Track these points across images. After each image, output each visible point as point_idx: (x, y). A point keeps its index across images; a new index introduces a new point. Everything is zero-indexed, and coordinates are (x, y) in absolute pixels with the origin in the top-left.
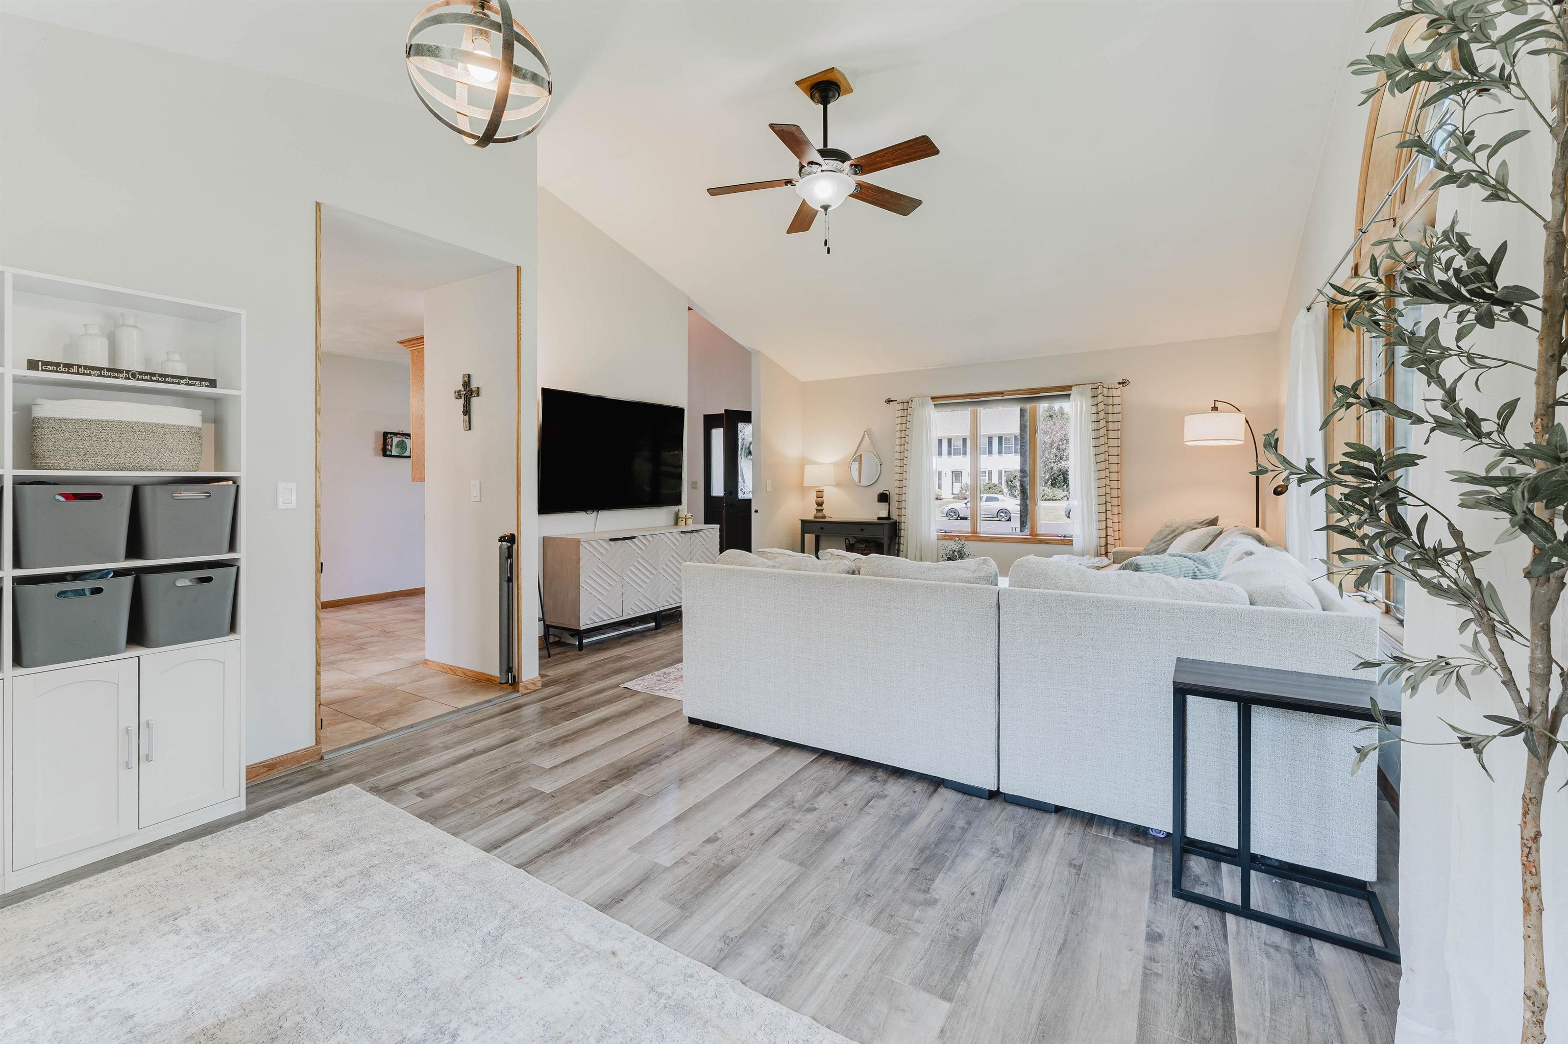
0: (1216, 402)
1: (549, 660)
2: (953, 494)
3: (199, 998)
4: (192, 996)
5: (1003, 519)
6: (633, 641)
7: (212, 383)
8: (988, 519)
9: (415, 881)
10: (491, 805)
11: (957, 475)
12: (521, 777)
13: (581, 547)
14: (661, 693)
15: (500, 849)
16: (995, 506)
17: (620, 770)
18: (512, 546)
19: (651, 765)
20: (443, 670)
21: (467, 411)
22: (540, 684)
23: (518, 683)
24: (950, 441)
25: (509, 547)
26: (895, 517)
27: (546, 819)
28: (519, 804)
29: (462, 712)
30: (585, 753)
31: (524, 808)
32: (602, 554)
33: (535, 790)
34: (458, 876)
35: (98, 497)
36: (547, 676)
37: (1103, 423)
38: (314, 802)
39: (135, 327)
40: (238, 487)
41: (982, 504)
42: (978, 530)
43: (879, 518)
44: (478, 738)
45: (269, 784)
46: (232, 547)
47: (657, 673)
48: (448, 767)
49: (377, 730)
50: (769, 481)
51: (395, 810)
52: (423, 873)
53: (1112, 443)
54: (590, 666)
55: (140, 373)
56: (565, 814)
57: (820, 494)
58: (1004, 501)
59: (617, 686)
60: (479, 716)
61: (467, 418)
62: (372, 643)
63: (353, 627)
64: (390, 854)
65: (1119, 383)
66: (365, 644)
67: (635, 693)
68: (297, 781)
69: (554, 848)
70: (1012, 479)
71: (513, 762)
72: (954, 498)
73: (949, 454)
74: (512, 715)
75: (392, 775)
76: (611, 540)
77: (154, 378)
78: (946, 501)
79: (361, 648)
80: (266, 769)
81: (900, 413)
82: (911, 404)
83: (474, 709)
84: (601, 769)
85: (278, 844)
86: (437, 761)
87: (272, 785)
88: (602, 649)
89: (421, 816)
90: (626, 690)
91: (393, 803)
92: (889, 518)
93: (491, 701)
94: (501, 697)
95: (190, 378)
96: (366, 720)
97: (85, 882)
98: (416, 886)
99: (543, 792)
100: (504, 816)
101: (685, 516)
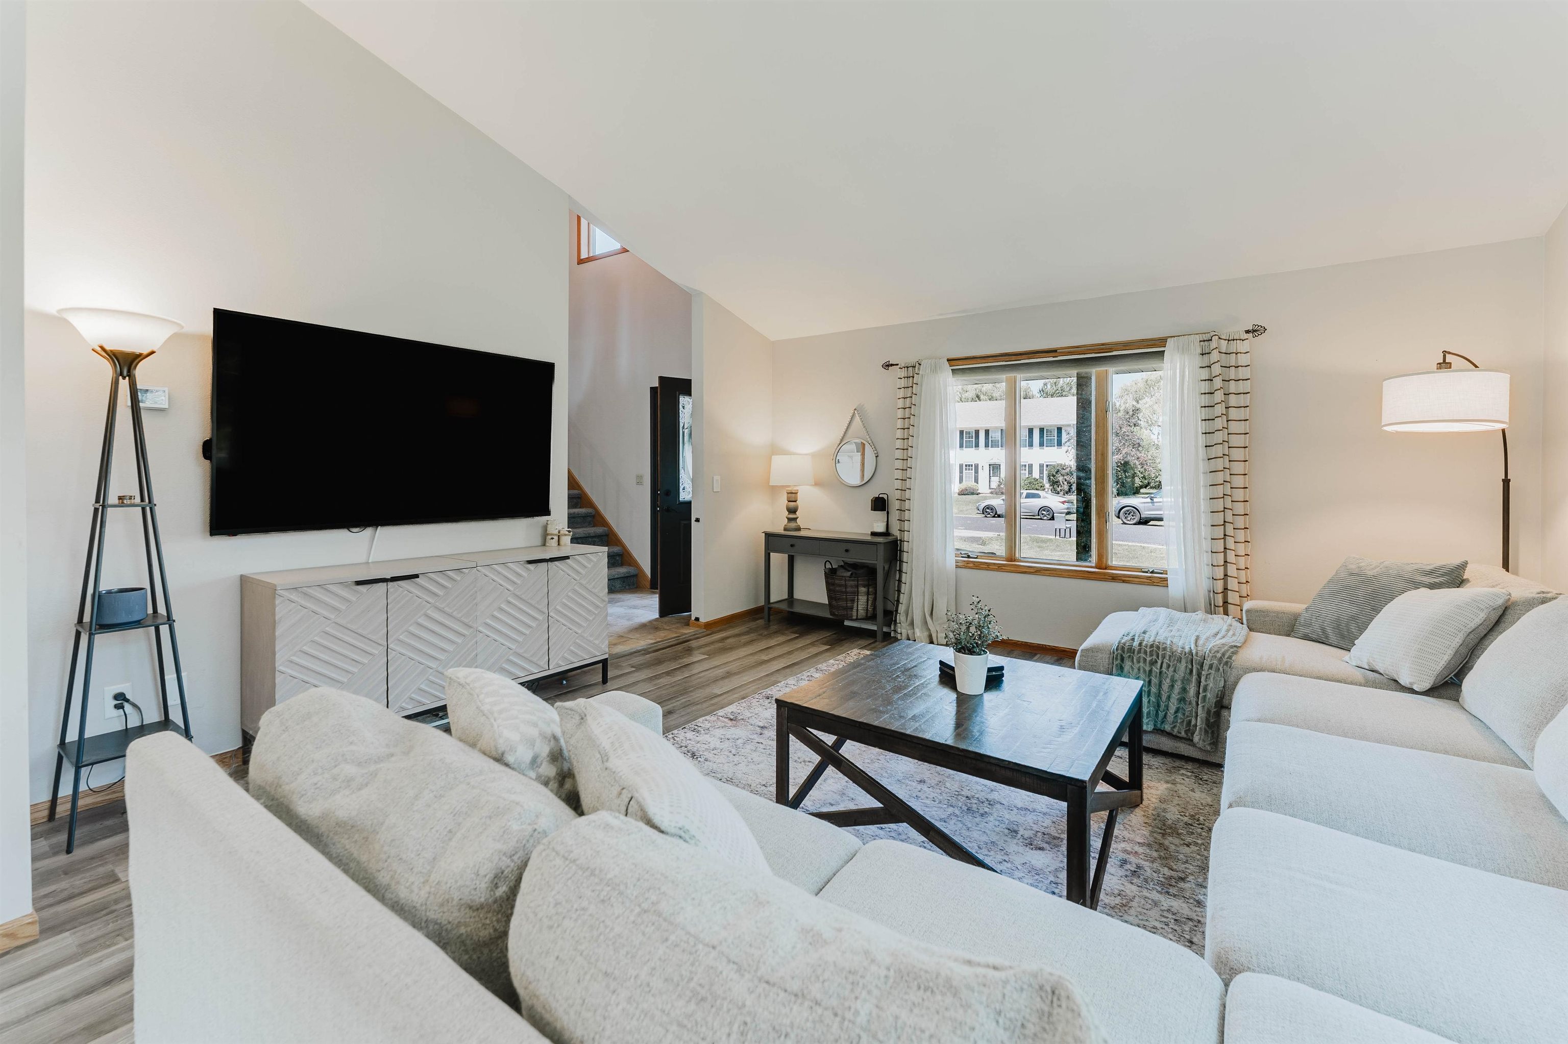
0: (1447, 355)
2: (990, 488)
5: (1045, 518)
8: (1028, 517)
11: (994, 468)
16: (1036, 503)
22: (36, 929)
24: (987, 432)
26: (895, 531)
32: (335, 609)
37: (1219, 396)
41: (1023, 500)
42: (1017, 555)
43: (874, 534)
50: (717, 478)
53: (1234, 427)
57: (792, 497)
58: (1046, 498)
65: (1247, 332)
70: (1054, 474)
72: (991, 493)
73: (987, 446)
76: (359, 583)
78: (982, 497)
81: (903, 383)
82: (919, 369)
92: (887, 534)
101: (556, 532)
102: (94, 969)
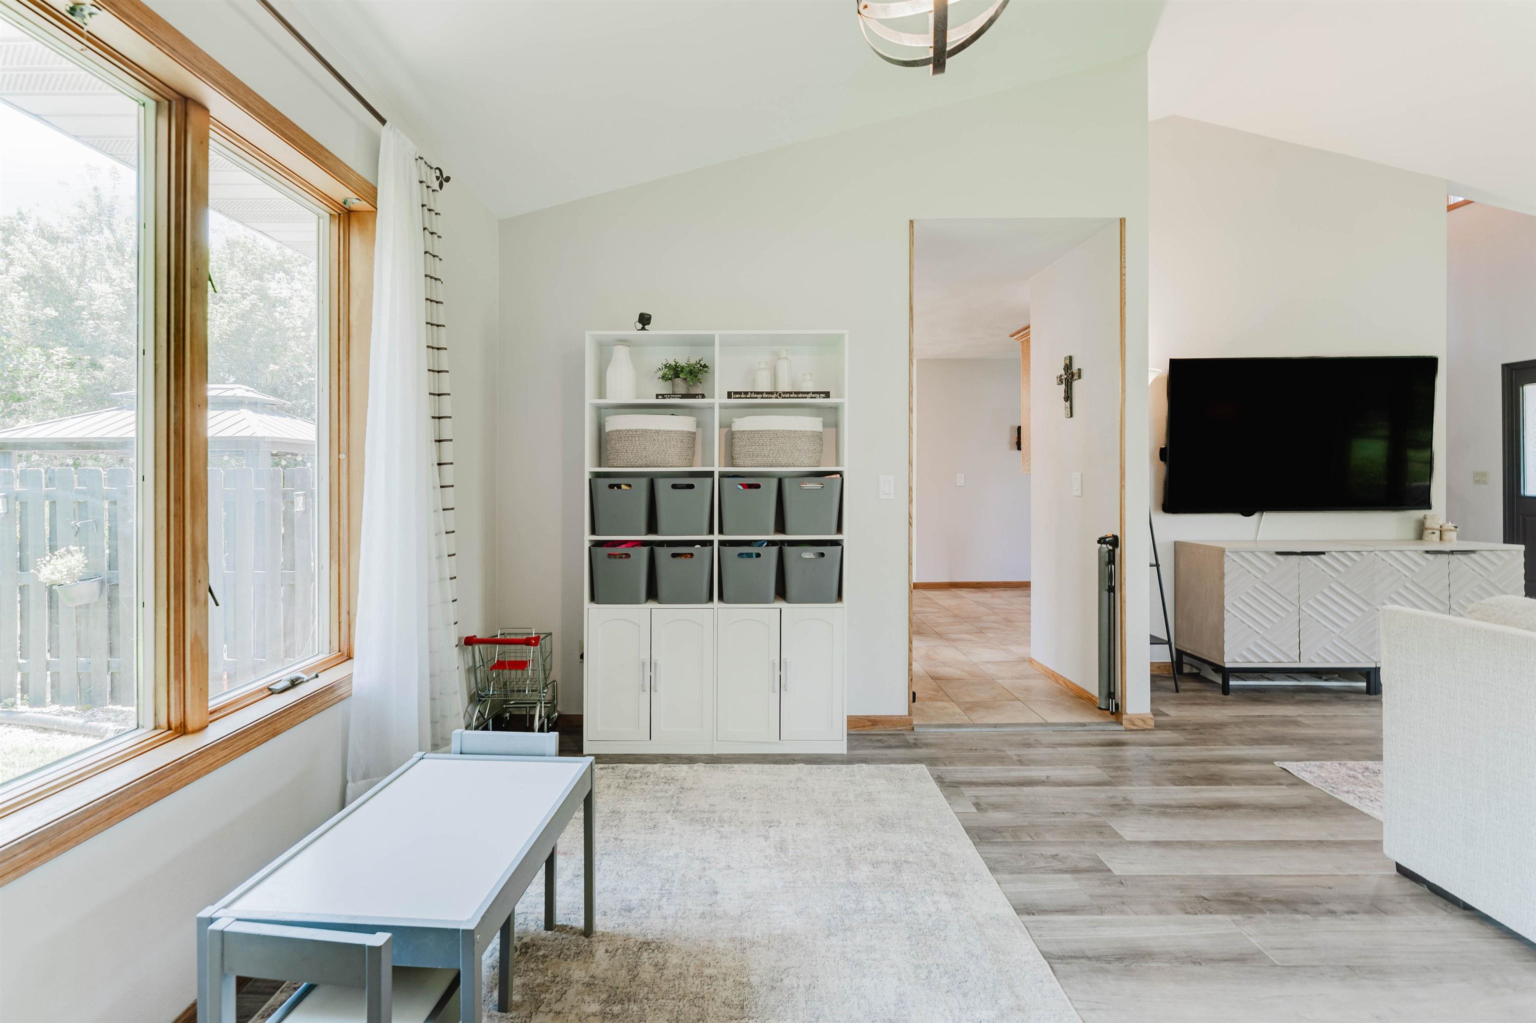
1: (1176, 694)
3: (752, 908)
4: (749, 902)
6: (1318, 701)
7: (827, 395)
9: (934, 903)
10: (1042, 855)
12: (1088, 835)
13: (1226, 559)
14: (1349, 800)
15: (1032, 918)
17: (1237, 895)
18: (1113, 550)
19: (1296, 911)
20: (1046, 674)
21: (1068, 397)
22: (1152, 723)
23: (1121, 714)
25: (1109, 550)
27: (1102, 911)
28: (1075, 871)
29: (1049, 728)
30: (1187, 842)
31: (1078, 879)
32: (1261, 571)
33: (1101, 862)
34: (975, 923)
35: (757, 486)
36: (1167, 715)
38: (891, 769)
39: (787, 359)
40: (843, 479)
44: (1058, 765)
45: (868, 738)
46: (839, 530)
47: (1350, 764)
48: (1014, 786)
49: (965, 719)
51: (949, 811)
52: (945, 899)
54: (1235, 720)
55: (784, 393)
56: (1127, 917)
59: (1270, 761)
60: (1067, 739)
61: (1068, 403)
62: (991, 628)
63: (982, 609)
64: (925, 857)
66: (983, 628)
67: (1298, 783)
68: (889, 743)
69: (1098, 958)
71: (1086, 811)
74: (1105, 751)
75: (961, 772)
76: (1278, 553)
77: (791, 396)
79: (981, 631)
80: (870, 723)
83: (1064, 728)
84: (1205, 878)
85: (851, 797)
86: (1007, 774)
87: (871, 740)
88: (1260, 701)
89: (968, 830)
90: (1285, 773)
91: (949, 802)
93: (1086, 726)
94: (1098, 724)
95: (813, 393)
96: (958, 704)
97: (746, 766)
98: (933, 909)
99: (1109, 870)
100: (1051, 876)
101: (1438, 527)
102: (1195, 795)
